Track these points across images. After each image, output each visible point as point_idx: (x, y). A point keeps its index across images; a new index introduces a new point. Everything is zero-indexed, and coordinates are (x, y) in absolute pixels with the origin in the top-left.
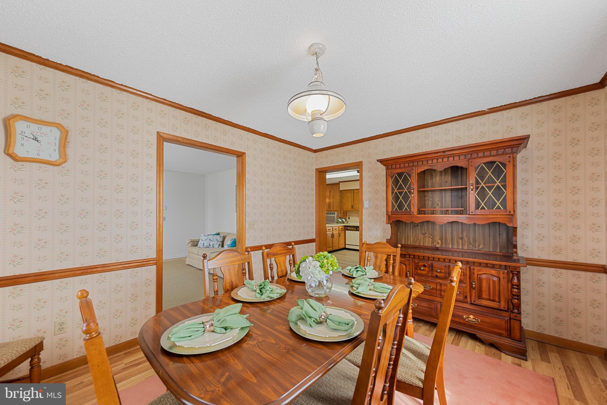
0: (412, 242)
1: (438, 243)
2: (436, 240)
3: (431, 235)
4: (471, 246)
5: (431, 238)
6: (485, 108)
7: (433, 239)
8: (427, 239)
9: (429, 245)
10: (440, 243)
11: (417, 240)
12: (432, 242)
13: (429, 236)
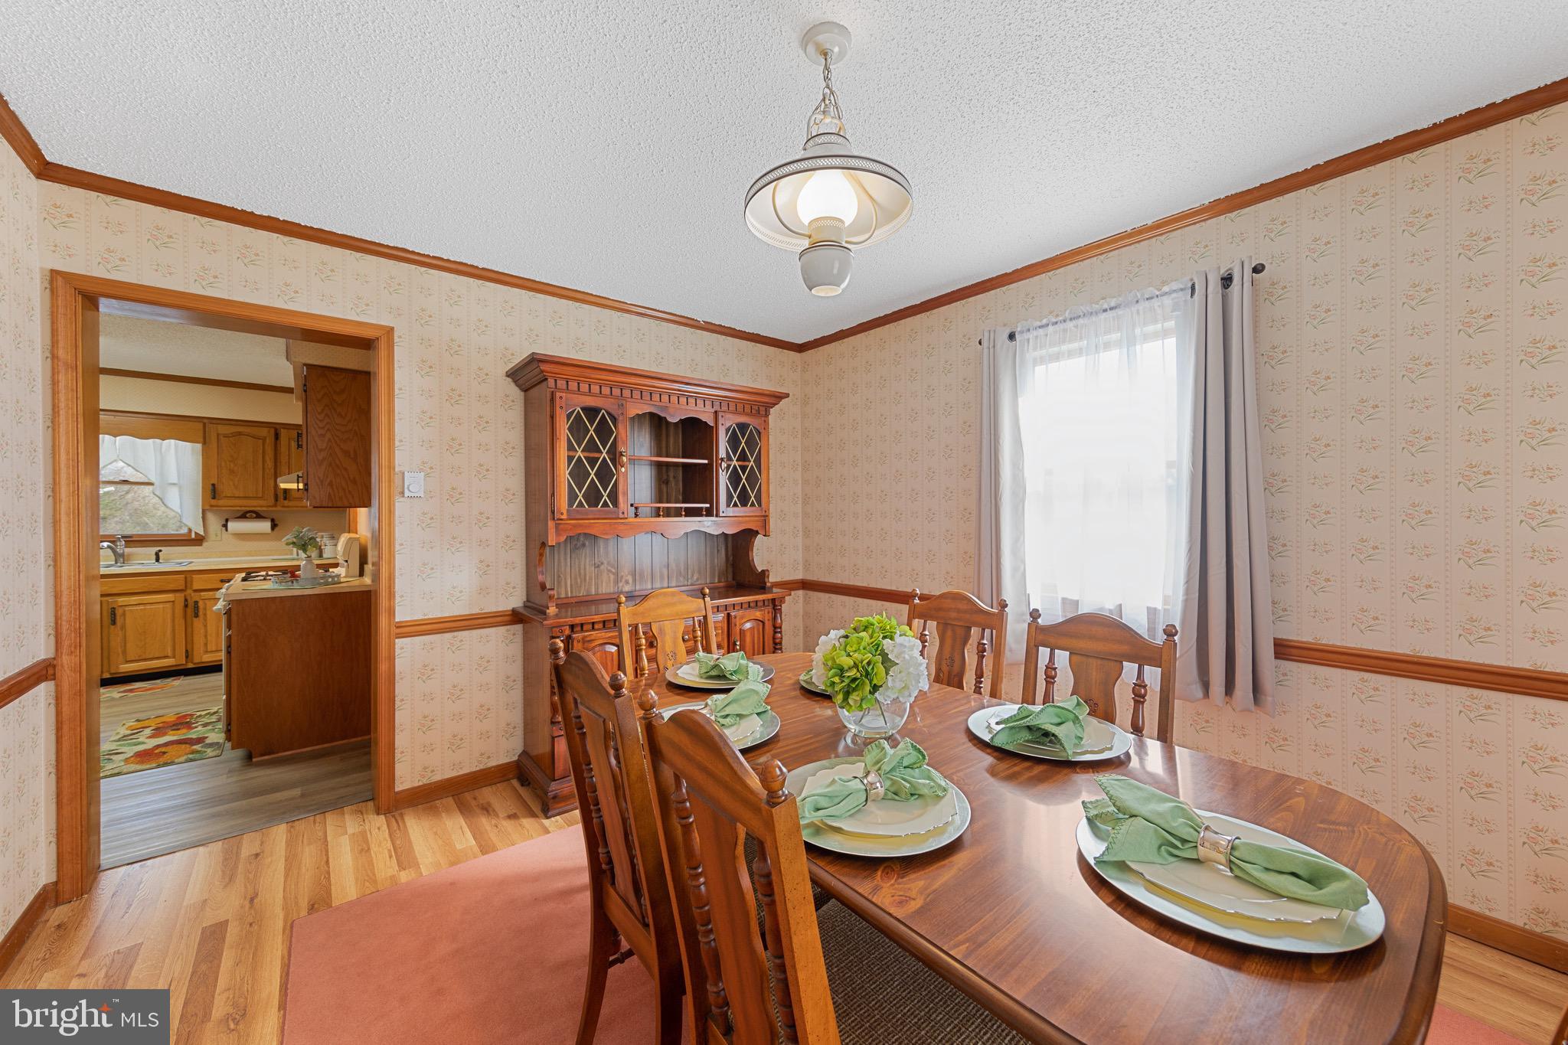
0: (569, 589)
1: (627, 582)
2: (622, 576)
3: (613, 567)
4: (682, 579)
5: (614, 574)
6: (701, 318)
7: (617, 574)
8: (605, 577)
9: (608, 591)
10: (631, 581)
11: (581, 582)
12: (617, 582)
13: (609, 568)
